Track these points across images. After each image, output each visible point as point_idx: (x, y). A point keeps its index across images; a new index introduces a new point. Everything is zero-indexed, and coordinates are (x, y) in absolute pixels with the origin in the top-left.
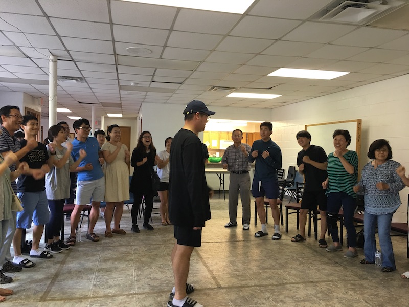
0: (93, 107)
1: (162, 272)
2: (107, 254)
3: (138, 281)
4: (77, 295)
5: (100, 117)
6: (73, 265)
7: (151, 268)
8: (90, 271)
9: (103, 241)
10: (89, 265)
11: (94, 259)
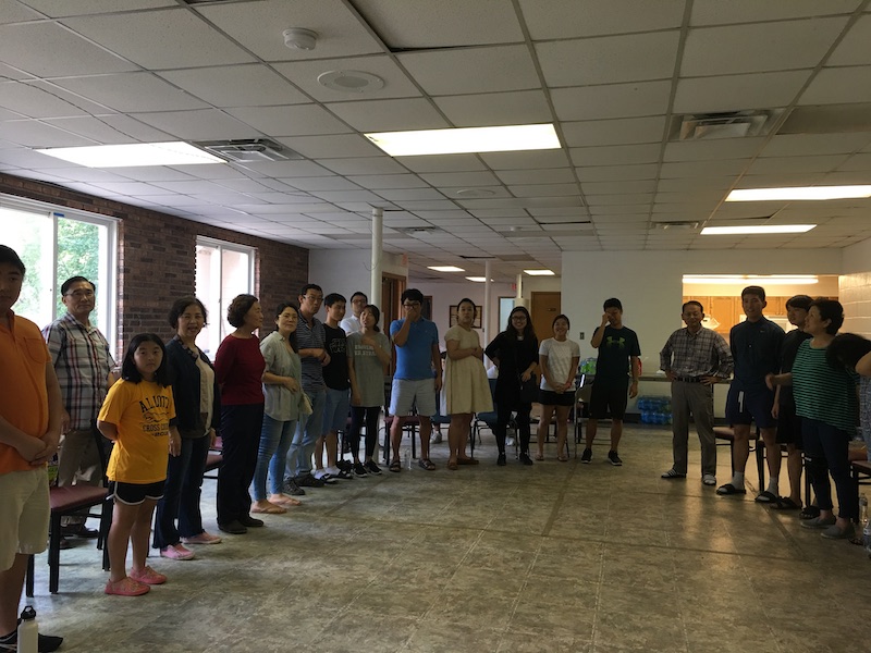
0: (487, 263)
1: (483, 511)
2: (433, 486)
3: (445, 514)
4: (364, 517)
5: (515, 277)
6: (381, 489)
7: (474, 505)
8: (397, 498)
9: (440, 471)
10: (401, 493)
11: (412, 487)
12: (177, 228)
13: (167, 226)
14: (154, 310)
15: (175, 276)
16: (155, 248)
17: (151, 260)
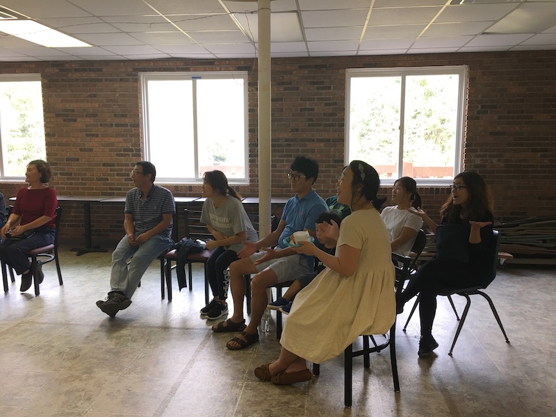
12: (316, 66)
13: (301, 67)
14: (286, 140)
15: (313, 109)
16: (285, 89)
17: (281, 100)
